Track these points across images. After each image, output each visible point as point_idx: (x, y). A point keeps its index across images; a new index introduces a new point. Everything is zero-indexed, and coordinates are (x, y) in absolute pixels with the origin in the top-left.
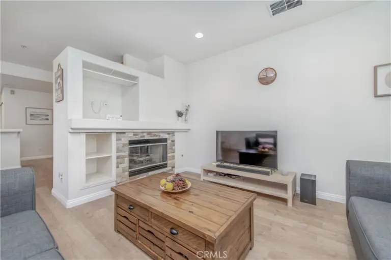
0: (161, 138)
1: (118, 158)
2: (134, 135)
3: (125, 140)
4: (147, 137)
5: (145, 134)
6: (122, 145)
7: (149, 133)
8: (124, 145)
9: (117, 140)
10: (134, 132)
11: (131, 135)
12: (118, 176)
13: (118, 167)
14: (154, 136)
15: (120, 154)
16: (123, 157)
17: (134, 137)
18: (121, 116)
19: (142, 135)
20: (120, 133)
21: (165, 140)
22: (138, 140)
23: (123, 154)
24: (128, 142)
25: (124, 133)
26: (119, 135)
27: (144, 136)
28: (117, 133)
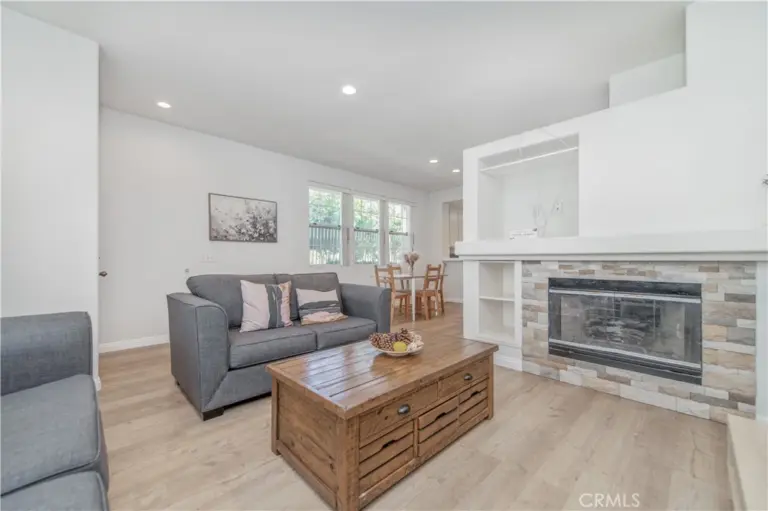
0: (659, 279)
1: (525, 308)
2: (560, 267)
3: (541, 276)
4: (600, 274)
5: (592, 267)
6: (533, 286)
7: (606, 265)
8: (538, 286)
9: (526, 274)
10: (559, 261)
11: (555, 266)
12: (525, 342)
13: (525, 325)
14: (630, 272)
15: (529, 302)
16: (537, 309)
17: (562, 271)
18: (535, 230)
19: (584, 267)
20: (530, 262)
21: (694, 291)
22: (574, 280)
23: (534, 303)
24: (547, 282)
25: (538, 262)
26: (528, 266)
27: (593, 272)
28: (523, 262)
